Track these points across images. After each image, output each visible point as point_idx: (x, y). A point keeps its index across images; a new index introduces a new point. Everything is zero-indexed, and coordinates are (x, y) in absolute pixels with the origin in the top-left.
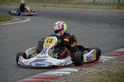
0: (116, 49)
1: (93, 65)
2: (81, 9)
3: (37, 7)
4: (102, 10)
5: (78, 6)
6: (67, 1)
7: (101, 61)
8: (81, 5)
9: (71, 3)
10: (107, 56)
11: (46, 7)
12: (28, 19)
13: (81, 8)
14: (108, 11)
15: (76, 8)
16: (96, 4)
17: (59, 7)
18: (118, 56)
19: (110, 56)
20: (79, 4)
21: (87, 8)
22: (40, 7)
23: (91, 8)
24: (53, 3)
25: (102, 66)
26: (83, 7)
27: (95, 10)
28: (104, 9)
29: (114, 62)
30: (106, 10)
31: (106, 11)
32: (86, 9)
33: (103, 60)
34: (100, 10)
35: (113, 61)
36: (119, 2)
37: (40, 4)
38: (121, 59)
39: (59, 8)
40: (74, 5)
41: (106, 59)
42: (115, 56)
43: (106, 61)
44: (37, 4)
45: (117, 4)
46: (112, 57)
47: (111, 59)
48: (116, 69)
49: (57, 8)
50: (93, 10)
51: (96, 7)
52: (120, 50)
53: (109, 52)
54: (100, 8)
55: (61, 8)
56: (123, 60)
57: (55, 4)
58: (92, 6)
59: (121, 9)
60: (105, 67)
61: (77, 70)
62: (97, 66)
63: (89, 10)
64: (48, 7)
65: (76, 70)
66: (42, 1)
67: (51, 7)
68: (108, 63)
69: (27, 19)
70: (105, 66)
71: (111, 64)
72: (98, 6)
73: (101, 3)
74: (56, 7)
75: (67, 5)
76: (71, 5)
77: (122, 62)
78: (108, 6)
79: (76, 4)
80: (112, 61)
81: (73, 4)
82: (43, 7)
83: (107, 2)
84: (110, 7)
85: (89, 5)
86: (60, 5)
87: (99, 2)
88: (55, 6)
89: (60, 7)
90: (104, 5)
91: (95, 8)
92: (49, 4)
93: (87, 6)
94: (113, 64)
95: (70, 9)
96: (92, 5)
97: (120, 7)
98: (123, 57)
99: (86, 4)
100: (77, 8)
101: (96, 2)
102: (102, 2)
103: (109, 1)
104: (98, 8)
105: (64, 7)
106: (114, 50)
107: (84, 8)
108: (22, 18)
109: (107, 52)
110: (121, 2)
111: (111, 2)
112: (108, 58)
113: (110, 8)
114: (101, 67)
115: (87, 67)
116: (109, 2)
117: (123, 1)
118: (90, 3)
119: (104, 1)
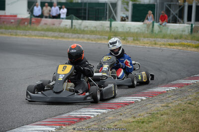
1: (77, 122)
2: (53, 39)
4: (86, 41)
5: (47, 33)
6: (29, 26)
7: (89, 116)
8: (51, 32)
9: (36, 30)
14: (94, 42)
15: (44, 36)
16: (76, 32)
17: (16, 35)
18: (114, 109)
20: (48, 30)
21: (62, 37)
23: (69, 38)
24: (6, 28)
25: (91, 123)
26: (55, 35)
27: (75, 40)
28: (88, 39)
29: (108, 118)
30: (92, 41)
31: (90, 42)
32: (60, 39)
33: (92, 115)
34: (81, 41)
35: (107, 116)
36: (111, 29)
38: (118, 114)
39: (17, 37)
40: (41, 32)
43: (96, 115)
45: (107, 32)
46: (104, 111)
47: (104, 113)
48: (111, 127)
49: (14, 36)
50: (71, 40)
54: (83, 38)
55: (20, 37)
56: (121, 115)
57: (10, 30)
58: (70, 35)
60: (95, 125)
61: (55, 128)
62: (84, 123)
63: (64, 40)
65: (53, 129)
67: (5, 34)
68: (98, 119)
70: (95, 123)
71: (104, 120)
72: (79, 35)
73: (84, 30)
74: (11, 35)
75: (30, 31)
76: (36, 32)
77: (120, 117)
78: (94, 34)
79: (43, 30)
80: (104, 116)
81: (39, 30)
83: (92, 29)
84: (97, 36)
85: (65, 33)
86: (19, 31)
87: (80, 29)
88: (11, 32)
89: (19, 35)
90: (87, 33)
91: (74, 38)
93: (62, 34)
94: (106, 120)
95: (34, 37)
96: (69, 33)
98: (120, 110)
99: (60, 31)
100: (46, 36)
101: (74, 28)
103: (95, 27)
104: (79, 38)
105: (25, 35)
107: (56, 37)
110: (113, 30)
111: (98, 29)
112: (99, 112)
113: (98, 38)
114: (89, 125)
115: (69, 125)
116: (95, 29)
117: (117, 28)
118: (65, 30)
119: (87, 27)
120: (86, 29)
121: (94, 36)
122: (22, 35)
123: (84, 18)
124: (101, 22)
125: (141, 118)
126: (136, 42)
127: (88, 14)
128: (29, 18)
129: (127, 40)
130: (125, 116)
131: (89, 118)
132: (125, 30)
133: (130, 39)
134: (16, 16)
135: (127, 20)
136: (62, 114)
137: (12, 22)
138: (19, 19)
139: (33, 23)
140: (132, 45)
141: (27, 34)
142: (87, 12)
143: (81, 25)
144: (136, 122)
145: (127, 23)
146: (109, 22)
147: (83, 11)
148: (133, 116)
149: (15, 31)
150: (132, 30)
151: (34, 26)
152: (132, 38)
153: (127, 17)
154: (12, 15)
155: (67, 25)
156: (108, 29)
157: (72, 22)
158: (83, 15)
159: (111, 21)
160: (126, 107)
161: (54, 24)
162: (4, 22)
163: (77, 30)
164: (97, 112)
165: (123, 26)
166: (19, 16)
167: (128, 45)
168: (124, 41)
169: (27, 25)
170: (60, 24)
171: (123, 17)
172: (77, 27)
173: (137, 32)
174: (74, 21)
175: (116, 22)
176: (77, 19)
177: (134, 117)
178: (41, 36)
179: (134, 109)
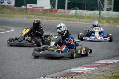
0: (97, 61)
1: (74, 75)
3: (21, 18)
4: (84, 23)
5: (61, 18)
6: (50, 14)
8: (63, 18)
10: (88, 67)
11: (30, 19)
12: (13, 30)
13: (64, 20)
14: (89, 24)
15: (58, 20)
16: (78, 17)
17: (42, 19)
18: (99, 67)
19: (91, 67)
20: (62, 16)
21: (70, 20)
22: (24, 18)
23: (74, 21)
24: (37, 15)
25: (84, 77)
26: (66, 19)
27: (77, 22)
28: (86, 22)
29: (95, 73)
30: (88, 23)
31: (87, 23)
32: (68, 22)
33: (84, 71)
34: (81, 23)
35: (94, 72)
37: (24, 15)
38: (102, 71)
39: (43, 20)
40: (57, 17)
41: (87, 70)
42: (95, 67)
43: (87, 72)
44: (21, 15)
45: (97, 18)
46: (93, 69)
47: (92, 70)
50: (75, 22)
51: (78, 20)
52: (101, 62)
53: (90, 63)
54: (82, 21)
55: (45, 20)
56: (104, 72)
57: (39, 16)
58: (75, 19)
59: (101, 23)
60: (86, 78)
63: (71, 22)
64: (32, 19)
66: (26, 12)
68: (89, 74)
69: (11, 30)
70: (86, 76)
71: (92, 74)
72: (80, 19)
73: (83, 17)
75: (51, 17)
76: (54, 17)
78: (89, 19)
80: (93, 72)
81: (56, 16)
82: (27, 18)
83: (89, 16)
84: (91, 20)
85: (71, 18)
86: (44, 17)
87: (81, 16)
88: (39, 17)
89: (44, 19)
90: (85, 19)
92: (33, 16)
93: (69, 19)
94: (94, 75)
95: (53, 21)
96: (74, 18)
97: (100, 20)
98: (103, 69)
99: (69, 17)
100: (60, 20)
101: (78, 15)
102: (84, 15)
103: (90, 15)
104: (80, 21)
105: (48, 19)
106: (94, 61)
108: (6, 29)
109: (88, 63)
110: (101, 16)
111: (92, 16)
114: (82, 78)
116: (90, 16)
117: (104, 15)
118: (72, 16)
119: (85, 14)
120: (84, 16)
121: (89, 20)
122: (46, 19)
123: (84, 9)
124: (94, 11)
125: (117, 74)
126: (116, 24)
127: (86, 7)
128: (51, 9)
129: (110, 22)
130: (106, 73)
131: (83, 73)
132: (109, 17)
133: (112, 22)
134: (43, 8)
135: (110, 10)
136: (66, 70)
137: (40, 11)
138: (45, 9)
139: (53, 12)
140: (113, 26)
141: (49, 19)
142: (86, 5)
143: (81, 13)
144: (113, 77)
145: (110, 12)
146: (99, 12)
147: (83, 5)
148: (112, 72)
149: (42, 17)
150: (113, 17)
151: (53, 14)
152: (113, 22)
153: (111, 9)
154: (41, 7)
155: (73, 13)
156: (98, 16)
157: (76, 12)
158: (83, 7)
159: (100, 11)
160: (108, 66)
161: (65, 13)
162: (36, 11)
163: (79, 16)
164: (88, 69)
165: (108, 14)
166: (45, 8)
167: (110, 26)
168: (108, 24)
169: (49, 13)
170: (69, 12)
171: (108, 8)
172: (79, 14)
173: (116, 18)
174: (77, 11)
175: (103, 12)
176: (79, 10)
177: (112, 74)
178: (57, 20)
179: (113, 68)
